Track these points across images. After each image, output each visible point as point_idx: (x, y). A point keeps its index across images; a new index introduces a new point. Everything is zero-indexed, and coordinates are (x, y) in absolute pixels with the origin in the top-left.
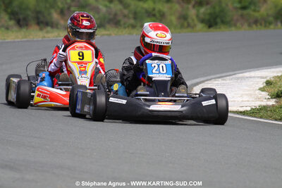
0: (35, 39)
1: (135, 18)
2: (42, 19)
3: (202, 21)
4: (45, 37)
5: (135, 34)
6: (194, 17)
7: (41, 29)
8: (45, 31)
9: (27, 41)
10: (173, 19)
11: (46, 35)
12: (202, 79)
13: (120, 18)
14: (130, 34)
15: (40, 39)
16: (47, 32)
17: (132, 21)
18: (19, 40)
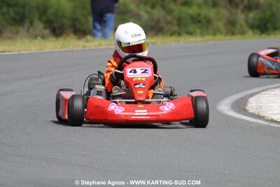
0: (75, 49)
1: (179, 25)
2: (78, 26)
3: (252, 27)
4: (85, 47)
5: (182, 42)
6: (243, 23)
7: (79, 38)
8: (84, 40)
9: (67, 51)
10: (221, 24)
11: (87, 44)
12: (257, 90)
13: (163, 24)
14: (177, 41)
15: (81, 49)
16: (87, 41)
17: (176, 28)
18: (58, 50)
